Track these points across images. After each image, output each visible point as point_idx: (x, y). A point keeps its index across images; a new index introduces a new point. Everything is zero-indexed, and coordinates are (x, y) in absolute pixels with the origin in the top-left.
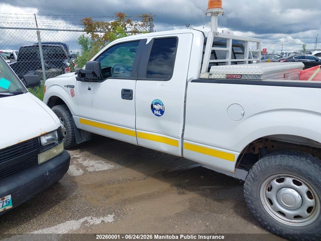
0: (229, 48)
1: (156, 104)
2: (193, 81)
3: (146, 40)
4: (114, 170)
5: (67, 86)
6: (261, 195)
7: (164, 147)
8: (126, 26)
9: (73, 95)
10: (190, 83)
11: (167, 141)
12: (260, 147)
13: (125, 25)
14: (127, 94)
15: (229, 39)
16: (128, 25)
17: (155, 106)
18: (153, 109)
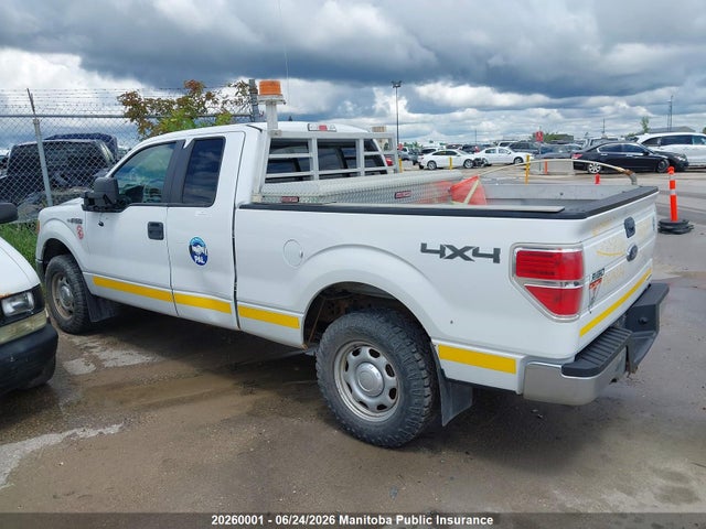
0: (314, 153)
1: (196, 244)
2: (243, 207)
3: (184, 141)
4: (150, 365)
5: (72, 221)
6: (337, 377)
7: (213, 317)
8: (206, 106)
9: (81, 236)
10: (237, 210)
11: (217, 305)
12: (346, 306)
13: (204, 103)
14: (156, 231)
15: (311, 139)
16: (208, 104)
17: (194, 249)
18: (193, 254)
